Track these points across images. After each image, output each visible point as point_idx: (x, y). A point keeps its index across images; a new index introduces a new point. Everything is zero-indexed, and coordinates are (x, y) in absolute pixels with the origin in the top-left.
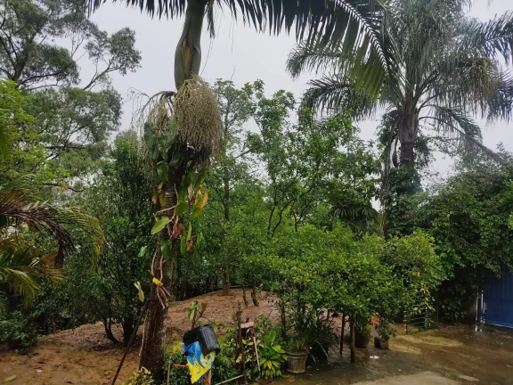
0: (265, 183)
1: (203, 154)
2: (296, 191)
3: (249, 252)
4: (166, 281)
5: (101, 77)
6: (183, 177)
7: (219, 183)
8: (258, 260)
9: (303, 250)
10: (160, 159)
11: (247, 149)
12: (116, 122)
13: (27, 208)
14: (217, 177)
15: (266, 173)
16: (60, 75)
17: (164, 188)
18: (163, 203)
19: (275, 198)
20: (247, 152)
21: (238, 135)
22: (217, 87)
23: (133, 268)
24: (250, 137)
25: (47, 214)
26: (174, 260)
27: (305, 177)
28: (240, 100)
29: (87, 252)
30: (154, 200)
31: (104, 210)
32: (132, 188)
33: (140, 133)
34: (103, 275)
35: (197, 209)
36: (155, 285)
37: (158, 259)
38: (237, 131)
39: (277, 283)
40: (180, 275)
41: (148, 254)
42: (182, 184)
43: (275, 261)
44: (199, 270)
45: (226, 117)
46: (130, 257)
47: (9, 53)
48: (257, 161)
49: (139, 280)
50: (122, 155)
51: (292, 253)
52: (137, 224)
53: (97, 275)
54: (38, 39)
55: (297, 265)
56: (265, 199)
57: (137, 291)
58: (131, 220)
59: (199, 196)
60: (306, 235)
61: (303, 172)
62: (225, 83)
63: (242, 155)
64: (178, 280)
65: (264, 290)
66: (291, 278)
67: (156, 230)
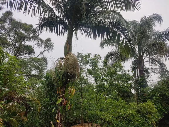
0: (94, 85)
1: (73, 76)
2: (104, 87)
3: (89, 110)
4: (61, 121)
5: (42, 53)
6: (67, 84)
7: (79, 85)
8: (93, 112)
9: (108, 108)
10: (59, 79)
11: (88, 74)
12: (46, 66)
13: (16, 97)
14: (78, 83)
15: (94, 82)
16: (29, 53)
17: (61, 88)
18: (60, 93)
19: (98, 90)
20: (88, 75)
21: (85, 69)
22: (78, 55)
23: (50, 116)
24: (88, 70)
25: (23, 98)
26: (64, 113)
27: (107, 82)
28: (85, 58)
29: (35, 110)
30: (57, 92)
31: (41, 96)
32: (51, 88)
33: (54, 70)
34: (40, 119)
35: (71, 95)
36: (57, 123)
37: (58, 113)
38: (84, 68)
39: (100, 121)
40: (66, 118)
41: (55, 111)
42: (66, 87)
43: (99, 113)
44: (73, 117)
45: (81, 64)
46: (49, 112)
48: (92, 78)
49: (52, 120)
50: (48, 78)
51: (105, 110)
52: (52, 101)
53: (38, 119)
54: (23, 43)
55: (107, 114)
56: (95, 90)
57: (51, 125)
58: (50, 99)
59: (72, 90)
60: (109, 103)
61: (106, 81)
62: (80, 54)
63: (86, 76)
64: (65, 120)
65: (96, 123)
66: (105, 119)
67: (58, 103)
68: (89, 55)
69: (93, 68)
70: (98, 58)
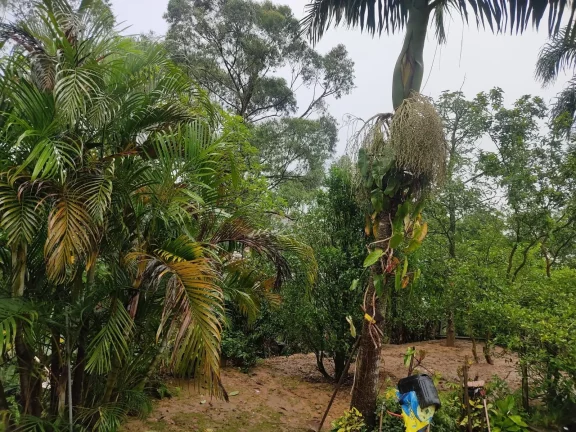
0: (505, 213)
1: (422, 180)
2: (547, 224)
3: (480, 298)
4: (379, 319)
5: (318, 103)
6: (399, 206)
7: (443, 213)
8: (492, 308)
9: (556, 300)
10: (374, 186)
11: (479, 172)
12: (330, 149)
13: (251, 235)
14: (440, 206)
15: (505, 201)
16: (279, 106)
17: (377, 217)
18: (376, 234)
19: (518, 233)
20: (481, 175)
21: (469, 155)
22: (443, 100)
23: (345, 301)
24: (483, 158)
25: (268, 241)
26: (388, 297)
27: (561, 205)
28: (471, 114)
29: (301, 280)
30: (367, 231)
31: (318, 239)
32: (345, 217)
33: (354, 159)
34: (316, 305)
35: (414, 242)
36: (367, 322)
37: (370, 294)
38: (467, 151)
39: (517, 339)
40: (395, 314)
41: (360, 288)
42: (397, 214)
43: (515, 312)
44: (416, 312)
45: (454, 134)
46: (342, 289)
47: (238, 90)
48: (495, 186)
49: (351, 314)
50: (336, 184)
51: (540, 304)
52: (349, 255)
53: (310, 304)
55: (547, 319)
56: (505, 233)
57: (349, 326)
58: (344, 250)
59: (418, 228)
60: (561, 281)
61: (558, 199)
62: (453, 95)
63: (474, 180)
64: (392, 320)
65: (499, 344)
66: (536, 334)
67: (369, 263)
68: (496, 94)
69: (506, 148)
70: (535, 112)
